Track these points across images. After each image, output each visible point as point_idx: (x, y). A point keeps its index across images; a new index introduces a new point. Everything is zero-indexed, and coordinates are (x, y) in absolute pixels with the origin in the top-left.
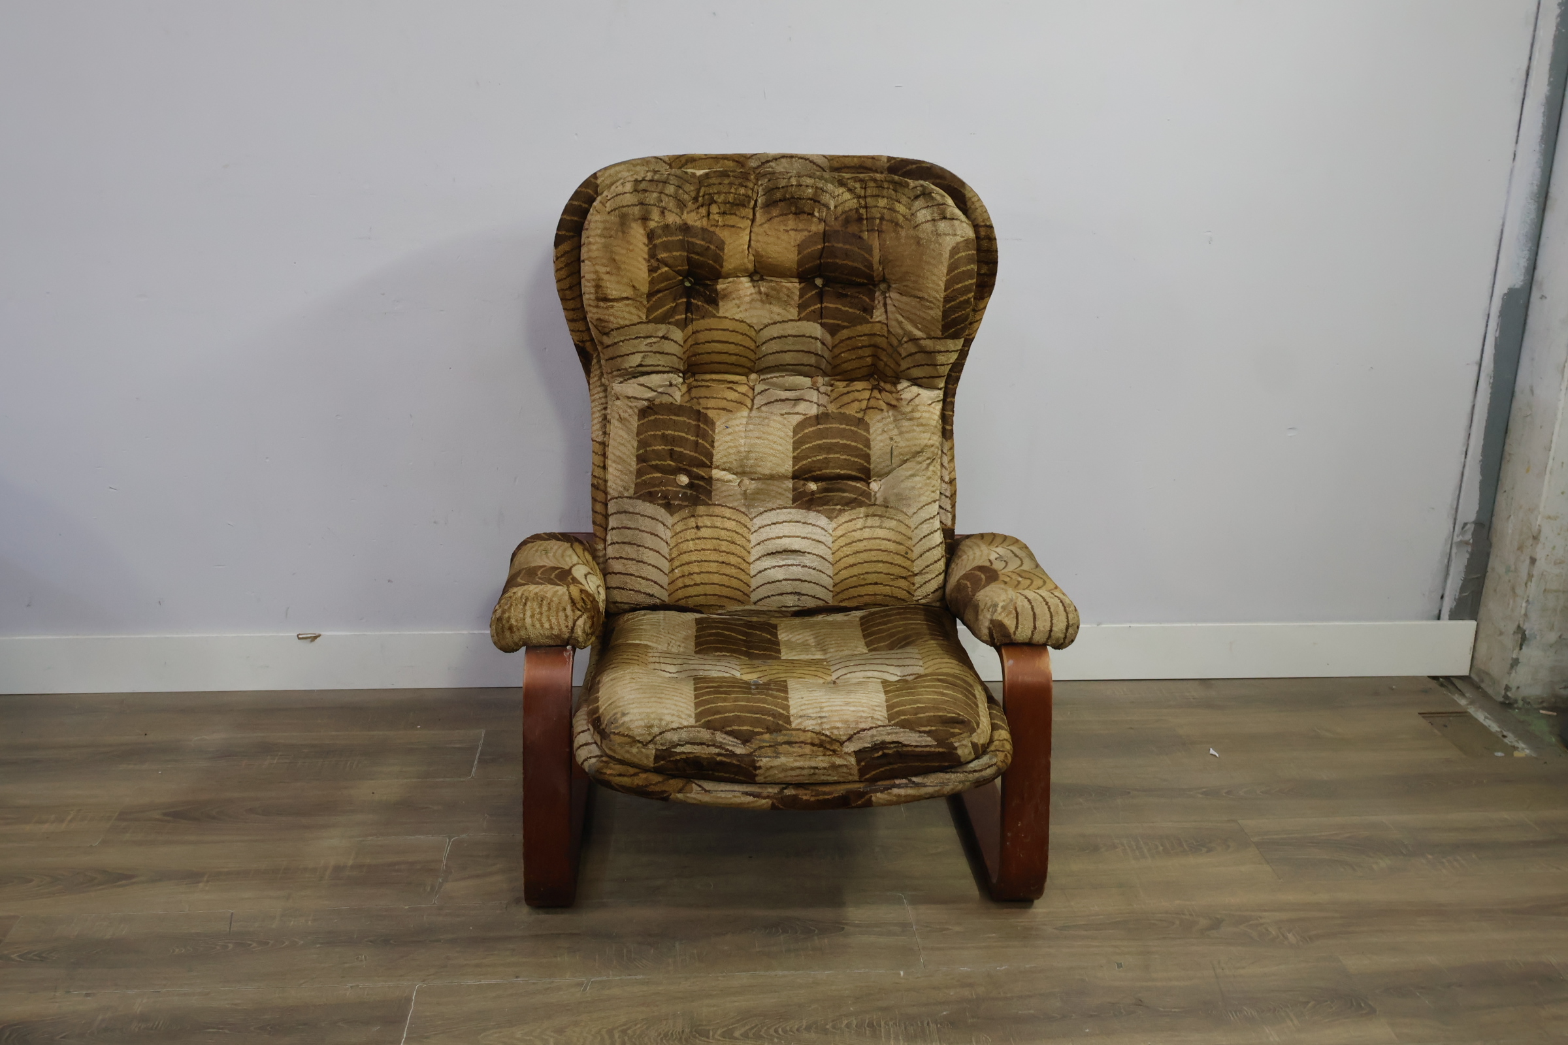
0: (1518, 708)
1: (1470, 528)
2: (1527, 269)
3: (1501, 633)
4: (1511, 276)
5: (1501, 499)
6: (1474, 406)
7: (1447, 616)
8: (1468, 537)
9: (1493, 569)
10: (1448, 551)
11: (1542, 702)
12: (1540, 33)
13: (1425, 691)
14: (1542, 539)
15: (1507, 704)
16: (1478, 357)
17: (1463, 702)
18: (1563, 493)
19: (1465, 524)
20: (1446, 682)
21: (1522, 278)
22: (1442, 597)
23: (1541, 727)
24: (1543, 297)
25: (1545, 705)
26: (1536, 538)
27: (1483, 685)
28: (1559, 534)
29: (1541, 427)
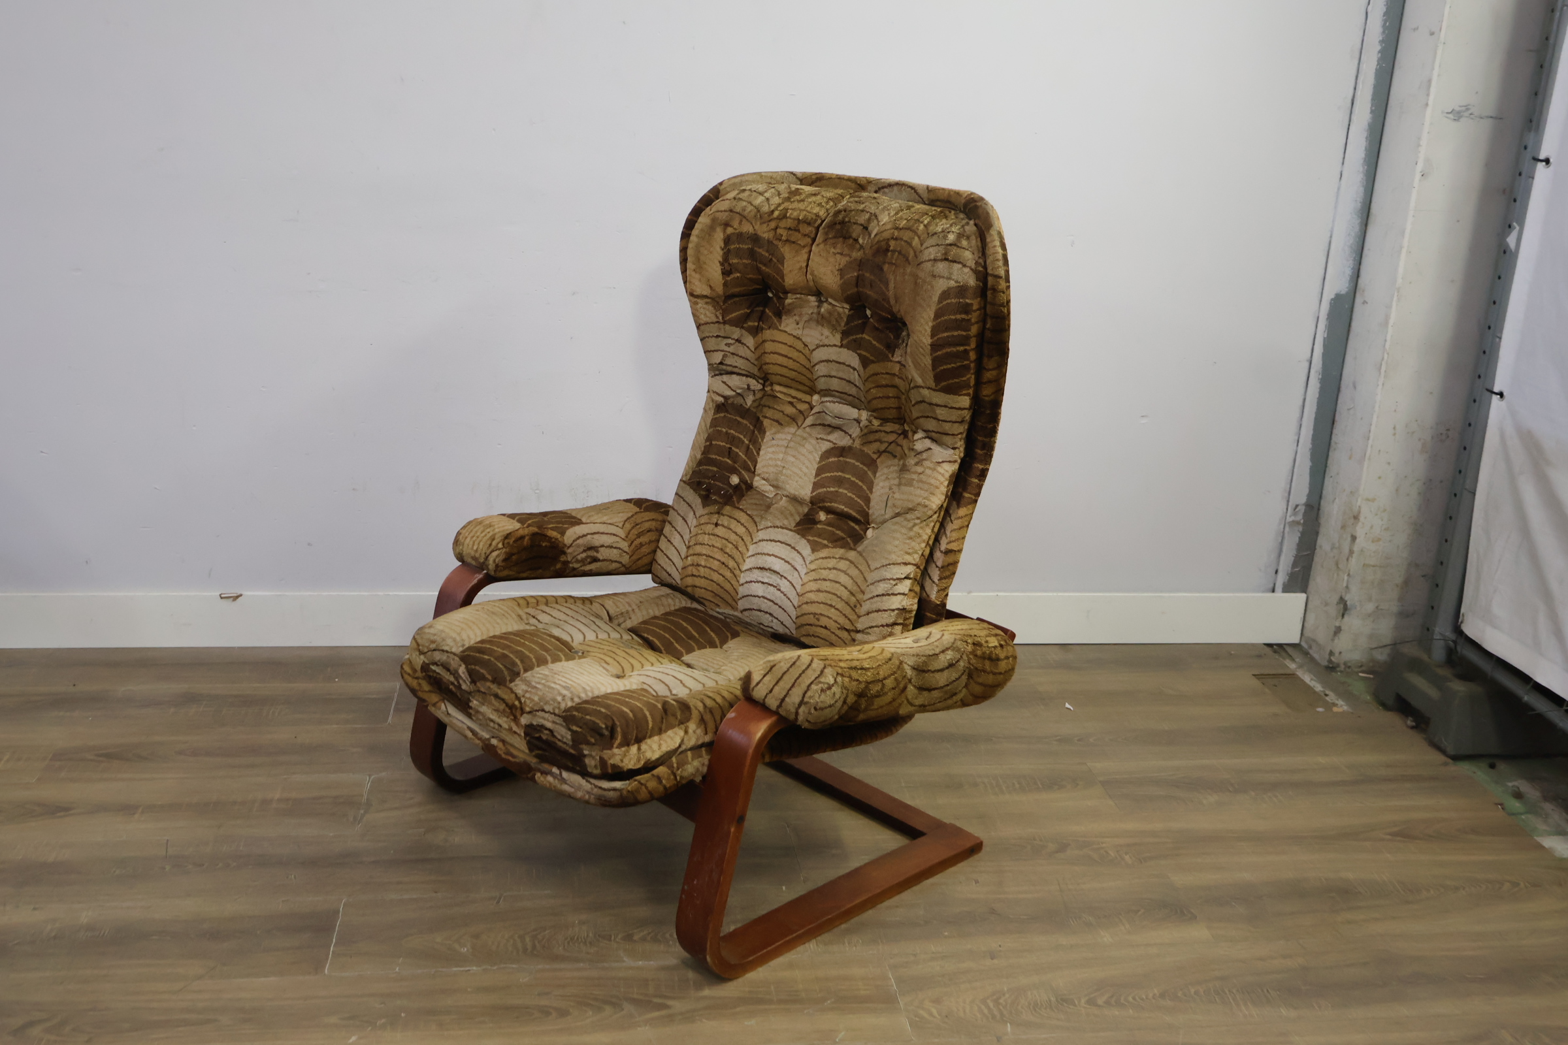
0: (1341, 672)
1: (1302, 509)
2: (1351, 277)
3: (1327, 604)
4: (1338, 284)
5: (1328, 483)
6: (1304, 400)
7: (1280, 589)
8: (1300, 518)
9: (1321, 547)
10: (1282, 530)
11: (1361, 666)
12: (1364, 66)
13: (1259, 656)
14: (1362, 518)
15: (1331, 668)
16: (1310, 355)
17: (1293, 666)
18: (1380, 478)
19: (1297, 506)
20: (1278, 648)
21: (1347, 285)
22: (1276, 572)
23: (1359, 688)
24: (1365, 302)
25: (1363, 668)
26: (1356, 518)
27: (1311, 652)
28: (1376, 515)
29: (1362, 419)
